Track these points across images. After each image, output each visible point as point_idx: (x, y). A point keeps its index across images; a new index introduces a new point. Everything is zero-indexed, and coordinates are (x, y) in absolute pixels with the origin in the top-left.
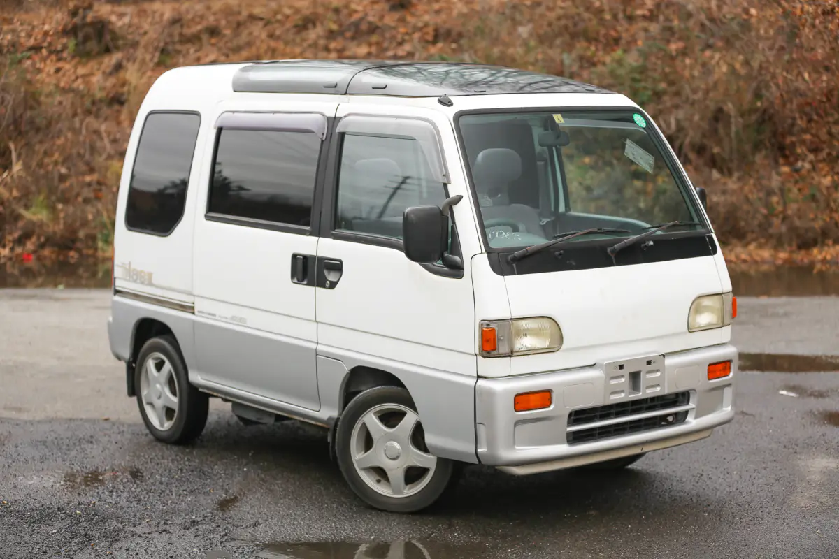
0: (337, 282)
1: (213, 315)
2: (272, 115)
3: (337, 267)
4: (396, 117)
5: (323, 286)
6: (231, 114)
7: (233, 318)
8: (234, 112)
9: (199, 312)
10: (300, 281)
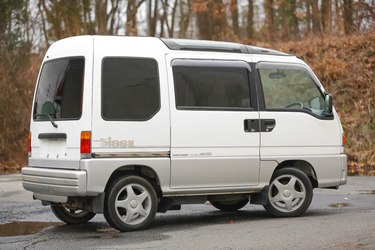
0: (273, 129)
1: (186, 155)
2: (213, 61)
3: (272, 123)
4: (288, 63)
5: (266, 131)
6: (183, 60)
7: (201, 154)
8: (184, 59)
9: (173, 155)
10: (249, 131)
